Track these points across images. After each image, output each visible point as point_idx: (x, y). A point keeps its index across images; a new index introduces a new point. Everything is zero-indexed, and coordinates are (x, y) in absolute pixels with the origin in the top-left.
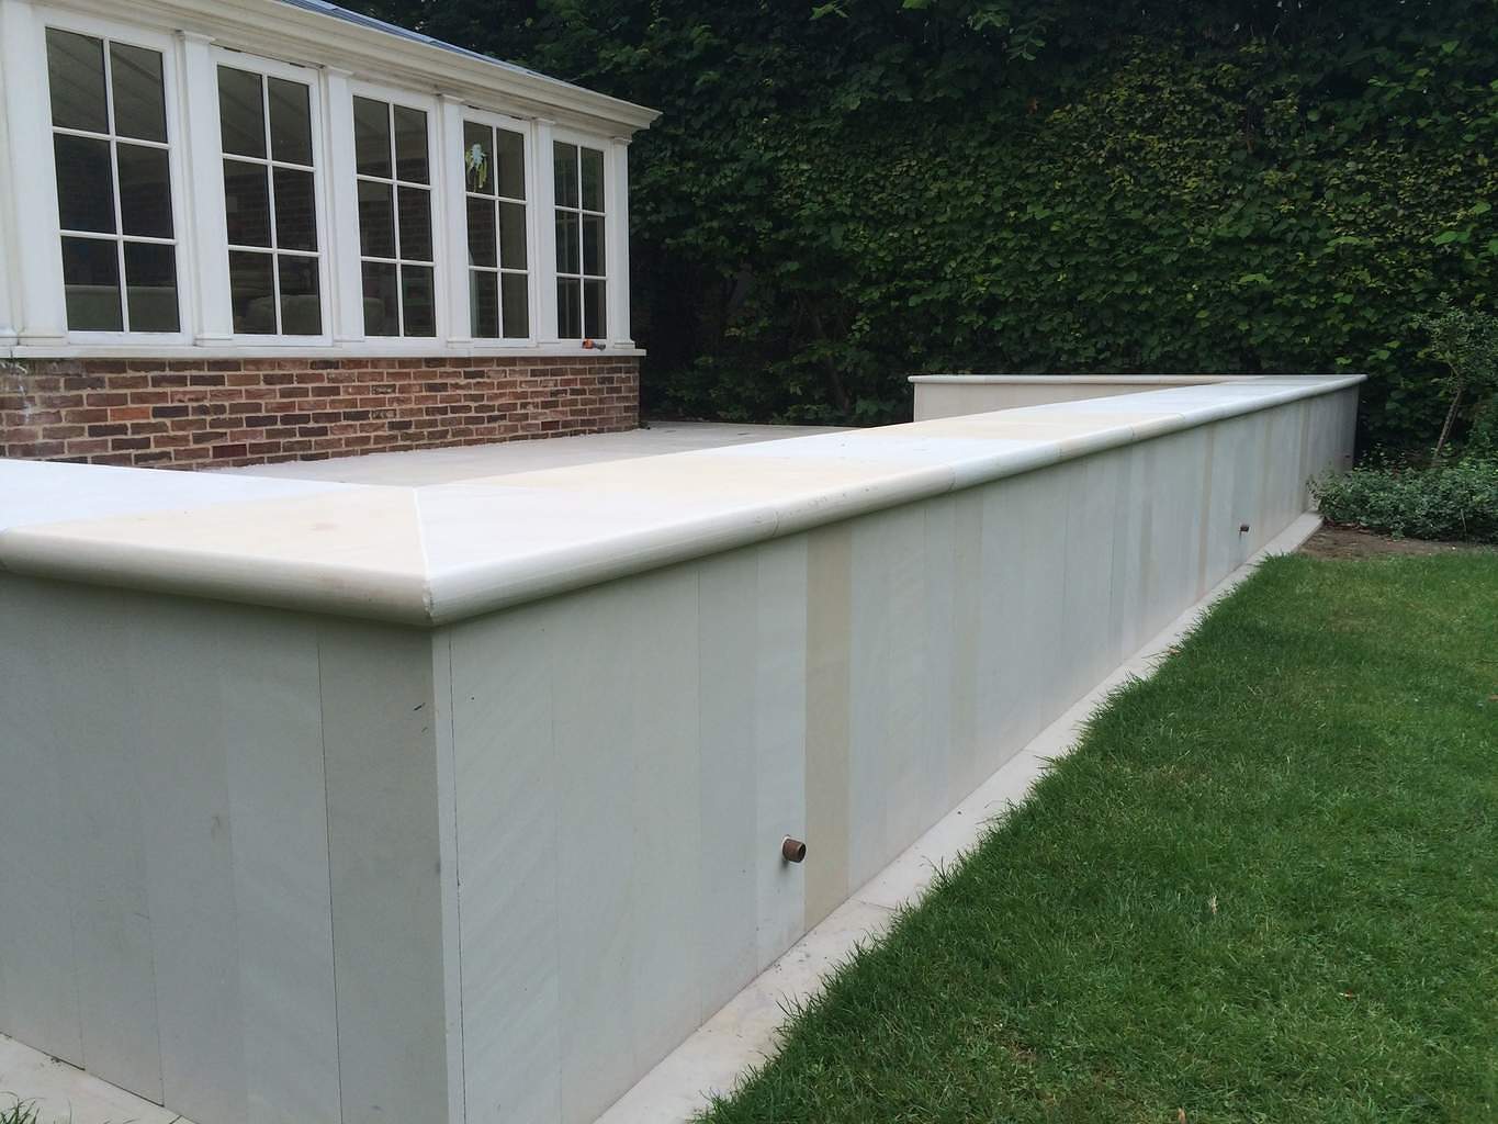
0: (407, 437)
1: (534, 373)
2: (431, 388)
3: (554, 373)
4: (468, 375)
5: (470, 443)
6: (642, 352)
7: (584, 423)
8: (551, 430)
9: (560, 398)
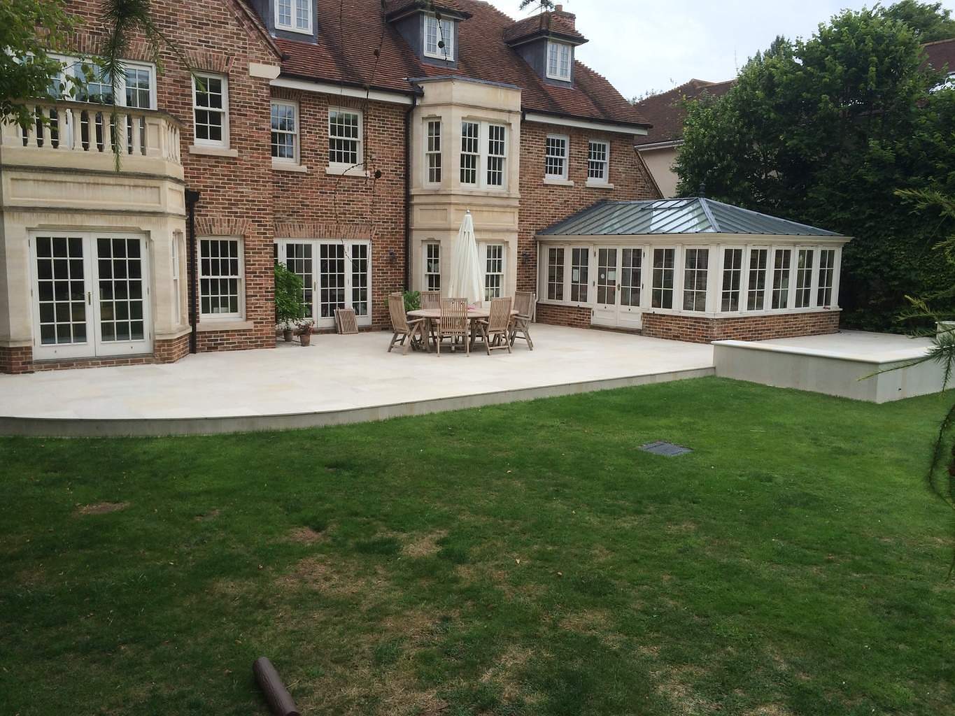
0: (779, 335)
1: (810, 317)
2: (786, 322)
3: (816, 317)
4: (794, 318)
5: (793, 337)
6: (841, 309)
7: (822, 331)
8: (813, 333)
9: (816, 324)
